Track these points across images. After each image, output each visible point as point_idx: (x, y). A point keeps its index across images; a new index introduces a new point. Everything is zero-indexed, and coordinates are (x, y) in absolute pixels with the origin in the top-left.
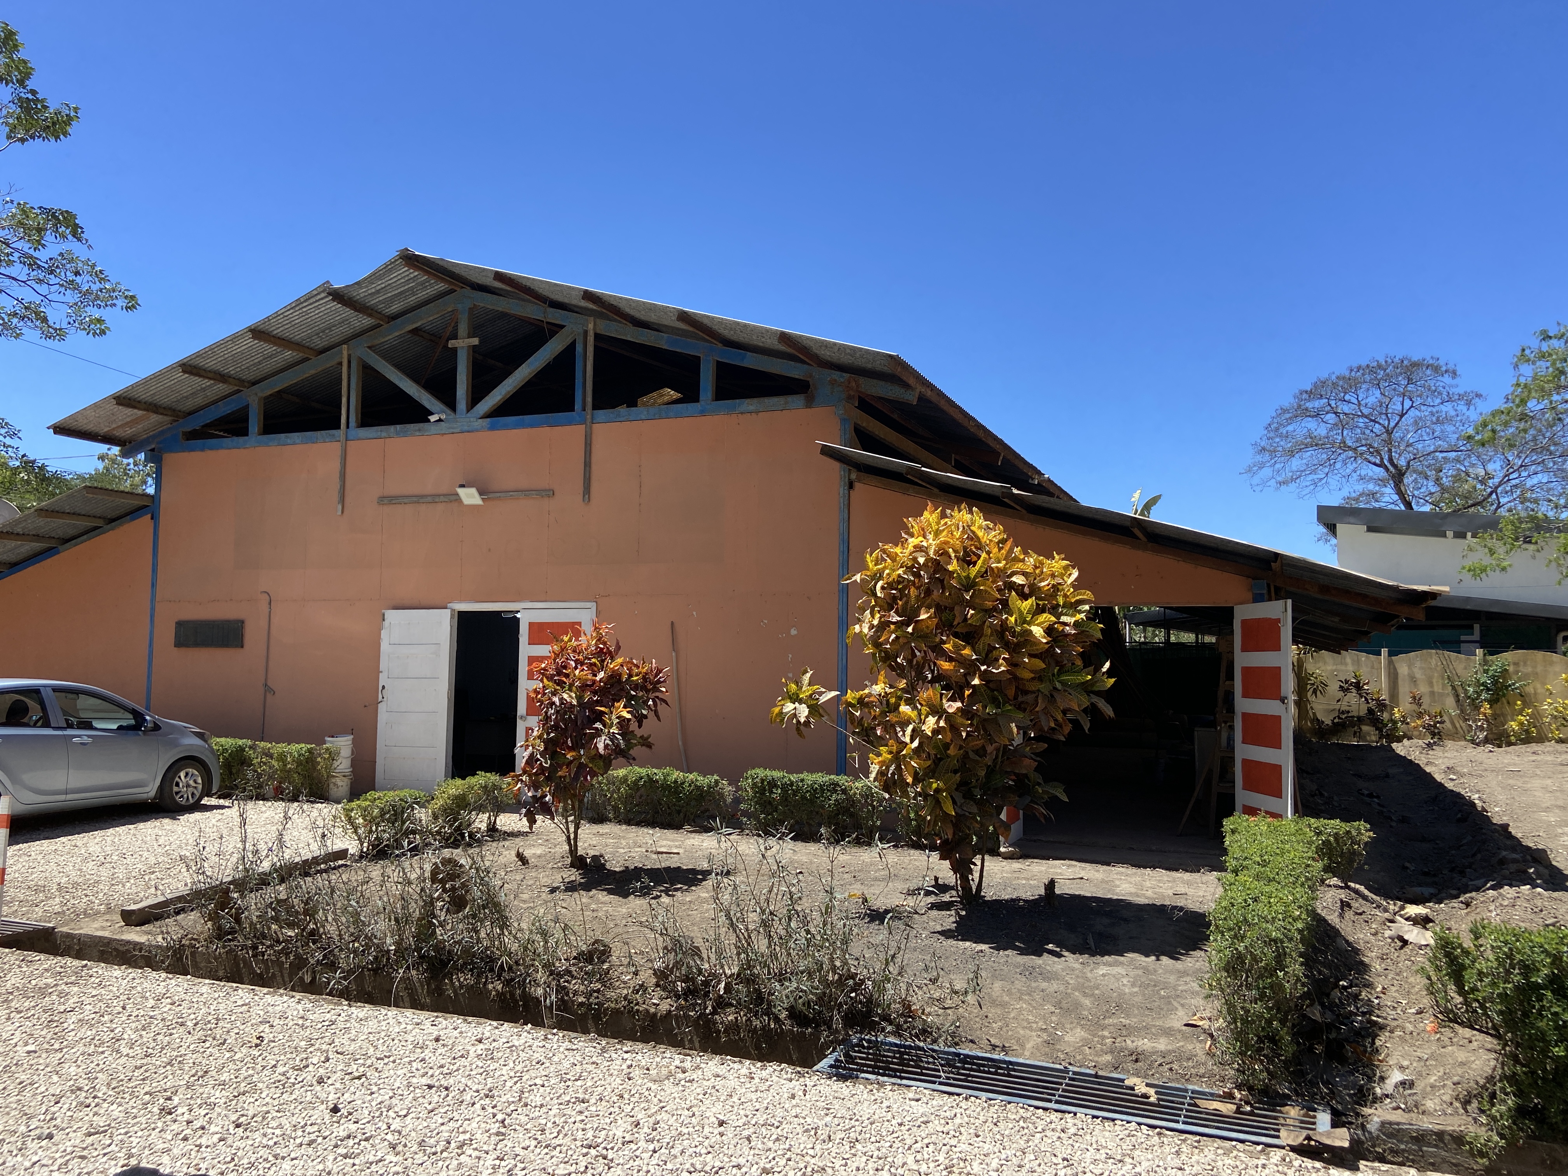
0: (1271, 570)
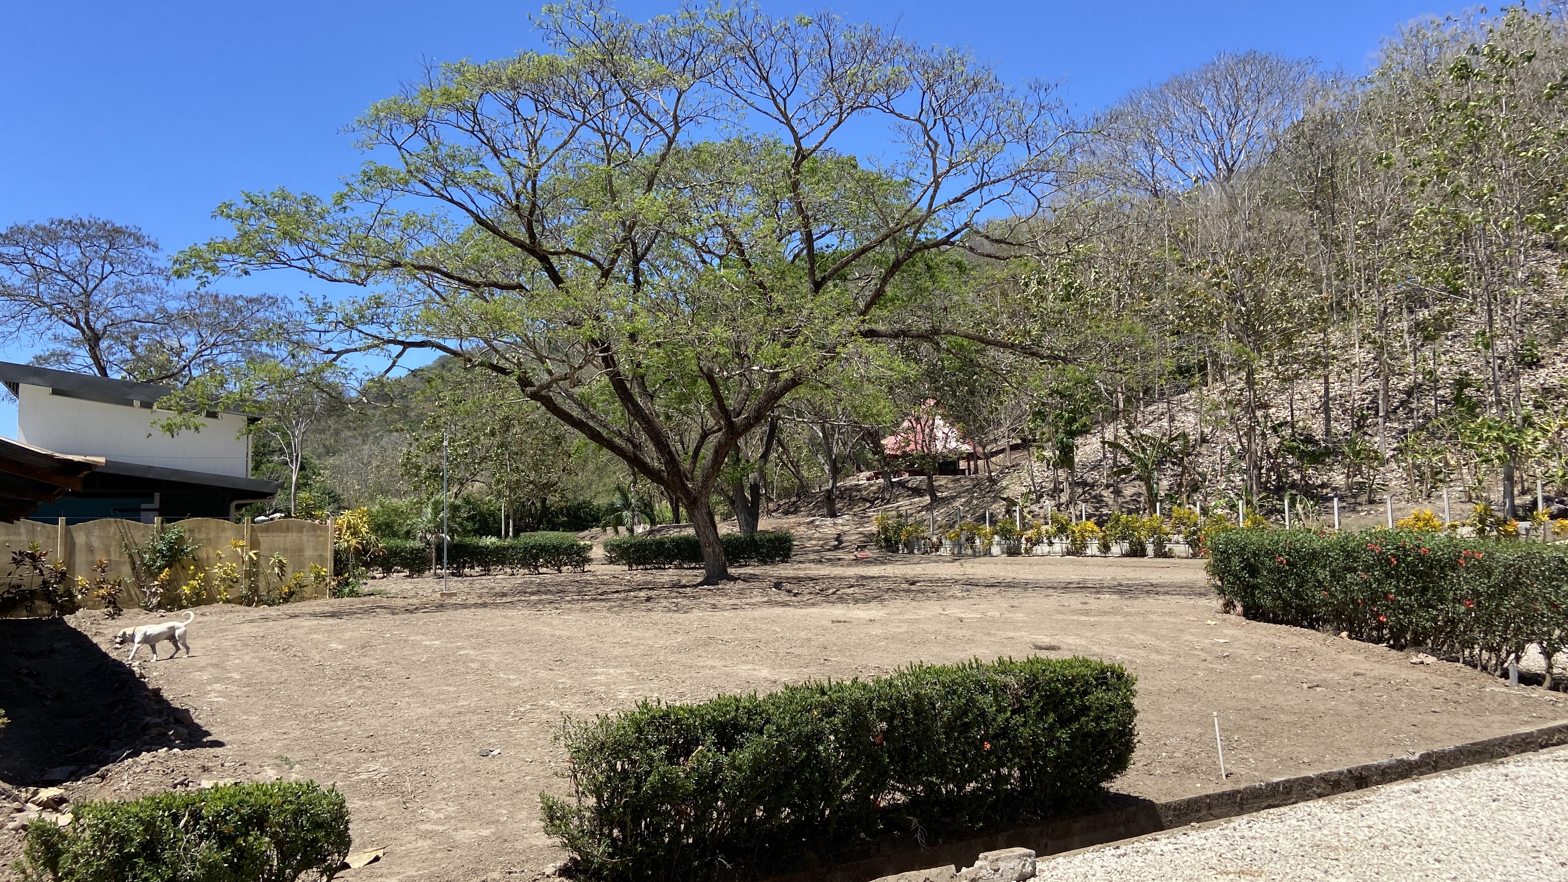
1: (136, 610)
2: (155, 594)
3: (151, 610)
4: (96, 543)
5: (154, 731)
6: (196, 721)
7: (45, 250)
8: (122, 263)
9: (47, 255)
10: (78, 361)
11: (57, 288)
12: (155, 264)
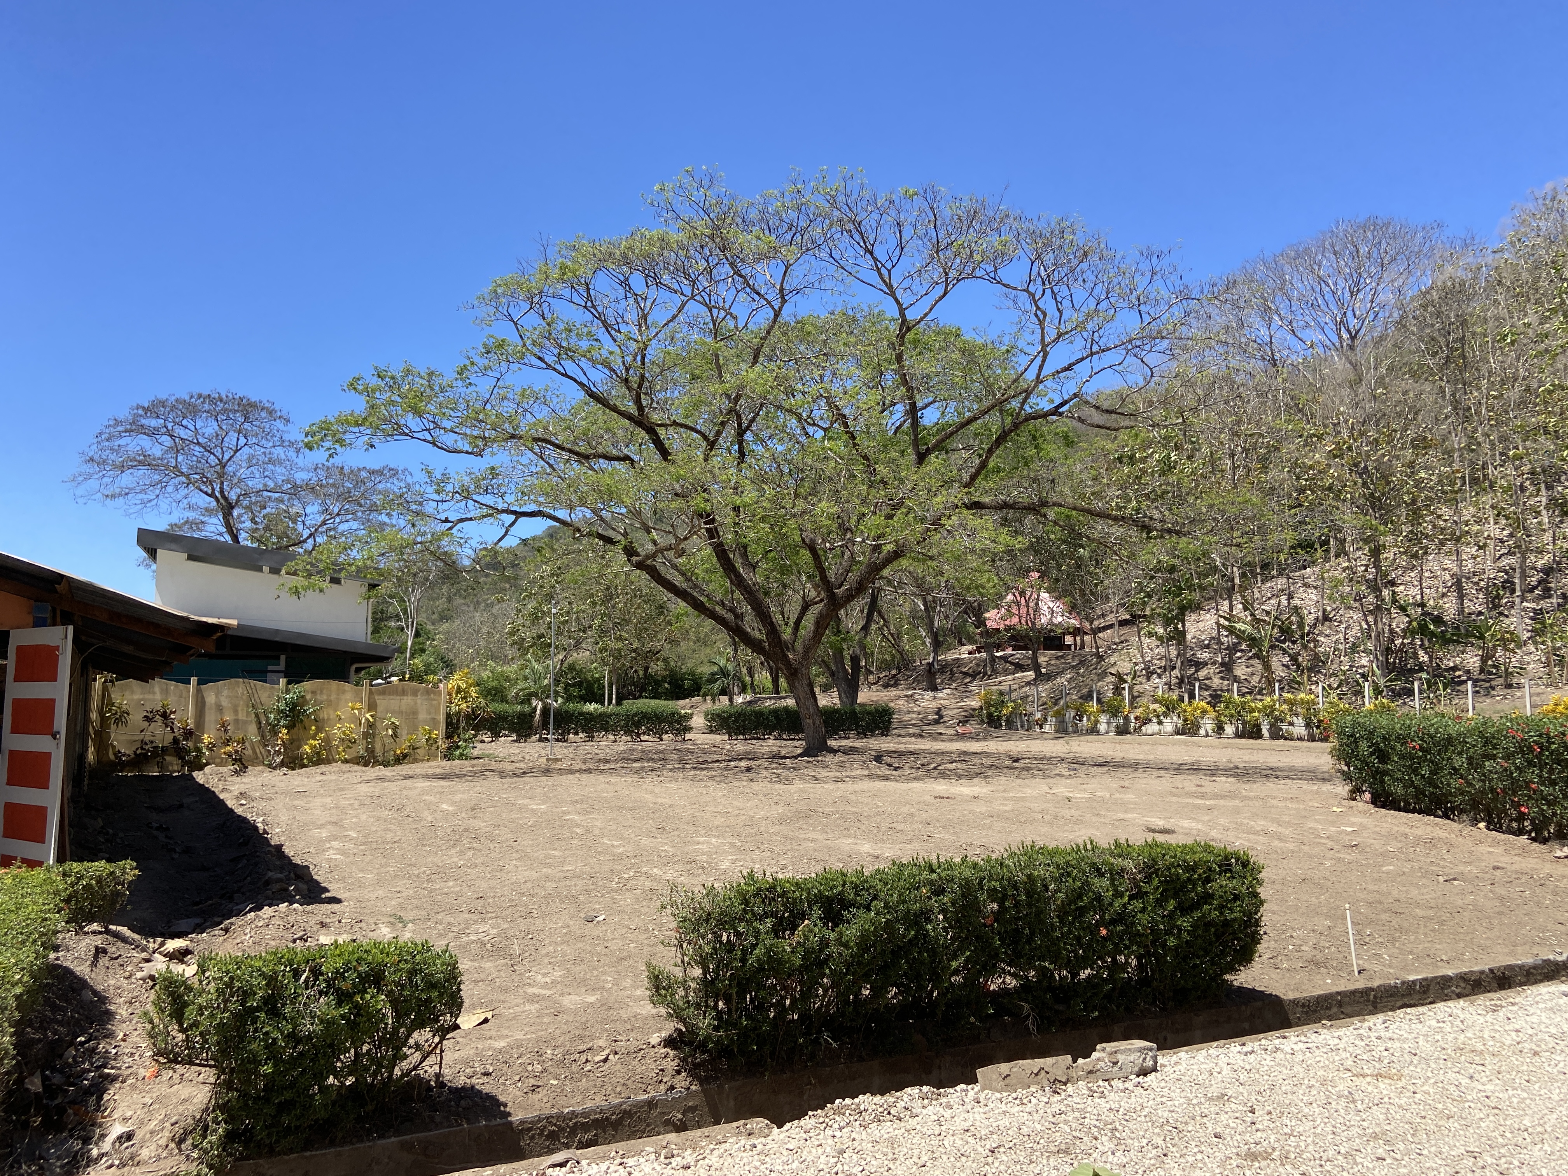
1: (261, 768)
2: (278, 753)
3: (274, 768)
4: (225, 703)
5: (276, 887)
6: (315, 877)
7: (185, 422)
8: (256, 435)
9: (186, 428)
10: (213, 529)
11: (195, 459)
12: (286, 437)
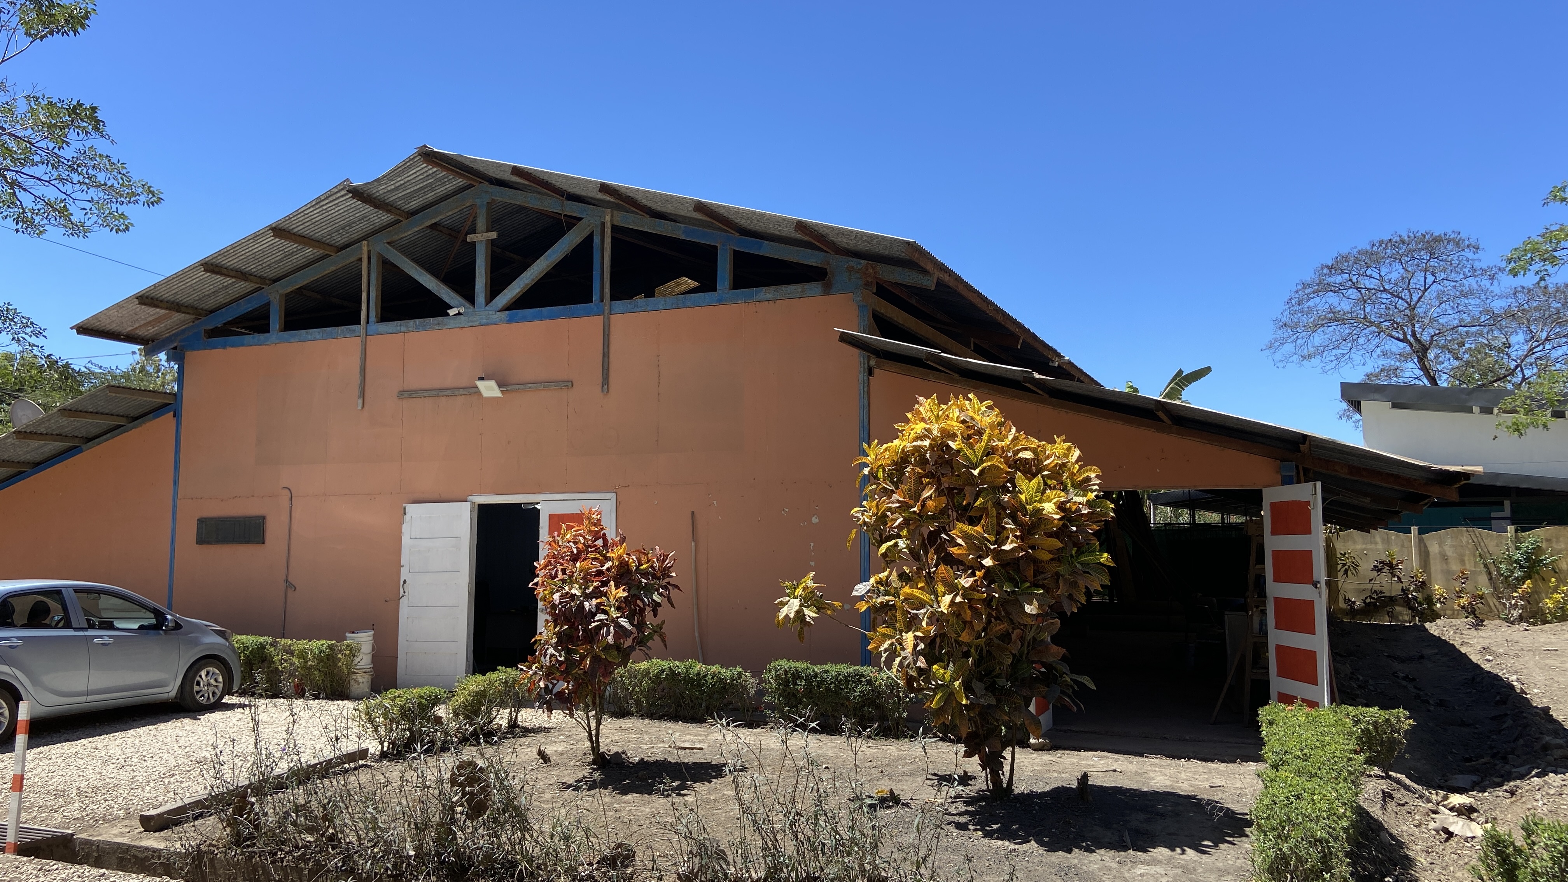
0: (1299, 451)
1: (1497, 622)
2: (1515, 606)
3: (1512, 623)
4: (1449, 552)
5: (1557, 753)
7: (1369, 272)
8: (1444, 270)
9: (1371, 277)
10: (1408, 373)
11: (1383, 306)
